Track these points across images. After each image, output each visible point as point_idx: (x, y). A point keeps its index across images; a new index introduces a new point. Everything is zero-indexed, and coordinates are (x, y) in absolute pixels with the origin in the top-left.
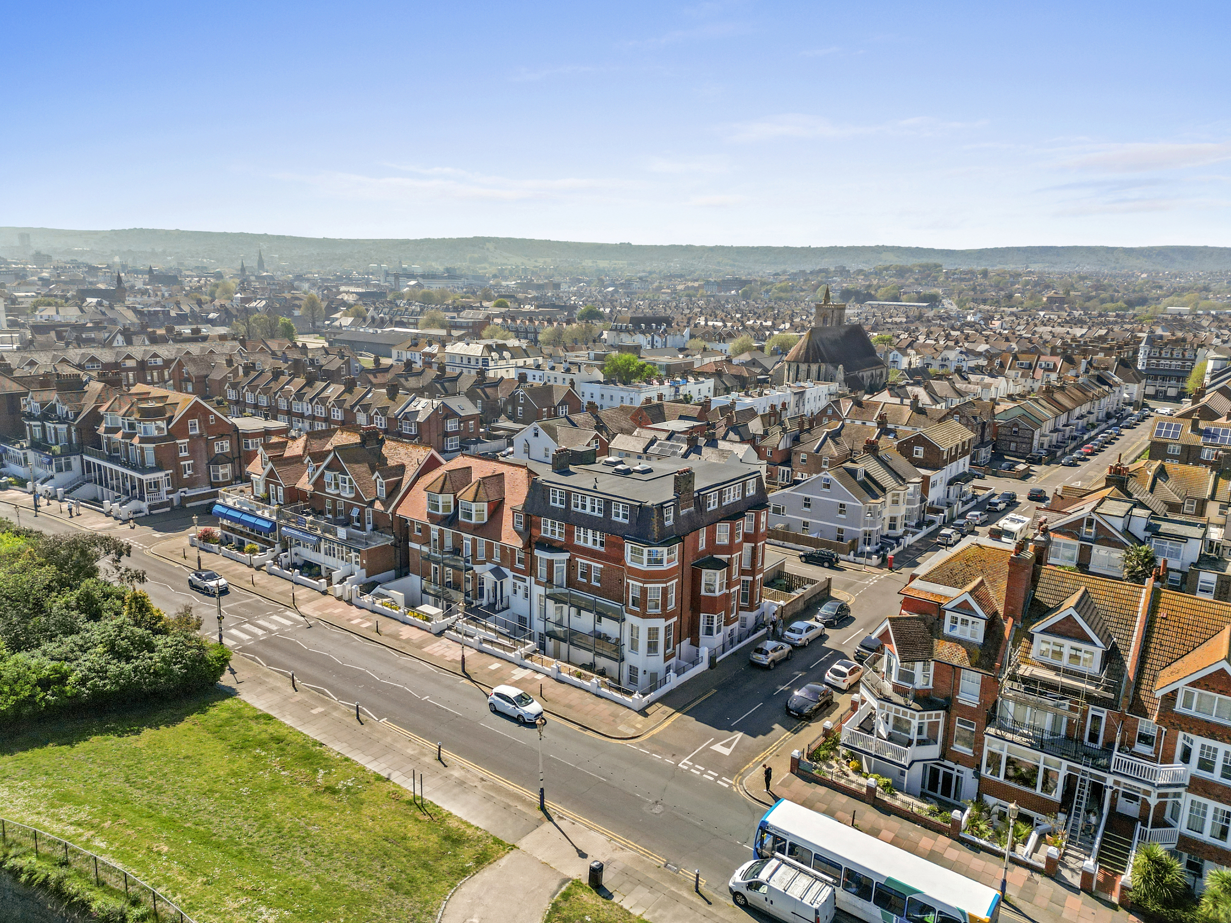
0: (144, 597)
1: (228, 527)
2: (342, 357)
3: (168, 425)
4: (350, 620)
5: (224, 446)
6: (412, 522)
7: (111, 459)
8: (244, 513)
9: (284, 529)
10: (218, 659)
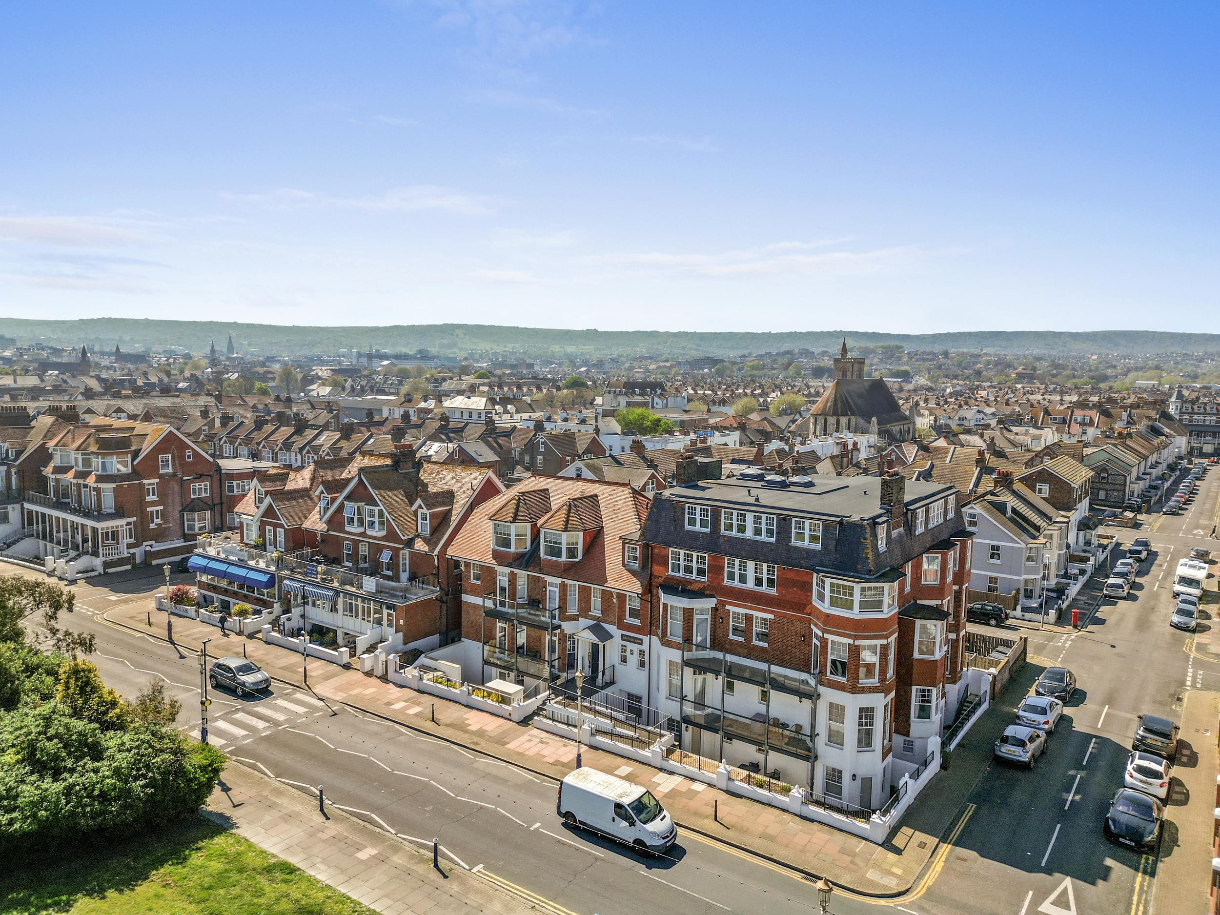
0: (90, 671)
1: (209, 585)
2: (331, 411)
3: (133, 460)
4: (389, 704)
5: (201, 489)
6: (467, 565)
7: (59, 505)
8: (231, 564)
9: (286, 582)
10: (203, 769)
